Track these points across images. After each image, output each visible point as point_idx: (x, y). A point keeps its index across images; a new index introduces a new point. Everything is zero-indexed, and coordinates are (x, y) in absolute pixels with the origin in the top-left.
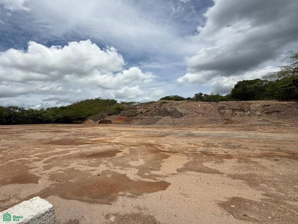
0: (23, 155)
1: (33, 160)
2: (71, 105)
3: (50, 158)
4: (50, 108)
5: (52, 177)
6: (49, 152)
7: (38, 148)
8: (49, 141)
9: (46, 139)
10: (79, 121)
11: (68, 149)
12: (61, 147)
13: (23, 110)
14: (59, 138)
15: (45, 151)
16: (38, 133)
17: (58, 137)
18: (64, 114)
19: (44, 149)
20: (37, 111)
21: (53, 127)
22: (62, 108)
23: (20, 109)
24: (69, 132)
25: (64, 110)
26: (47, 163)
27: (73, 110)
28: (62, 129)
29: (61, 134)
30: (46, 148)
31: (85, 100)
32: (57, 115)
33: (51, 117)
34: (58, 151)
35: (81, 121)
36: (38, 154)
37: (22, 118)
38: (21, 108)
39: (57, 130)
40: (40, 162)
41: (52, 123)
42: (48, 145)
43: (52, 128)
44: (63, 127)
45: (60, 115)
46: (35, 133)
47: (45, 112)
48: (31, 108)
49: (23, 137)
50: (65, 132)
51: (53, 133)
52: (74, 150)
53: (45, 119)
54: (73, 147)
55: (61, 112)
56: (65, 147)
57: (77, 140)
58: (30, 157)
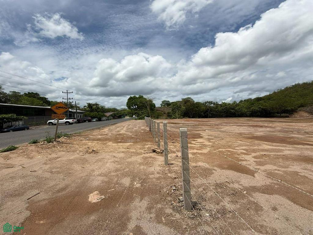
0: (229, 146)
1: (241, 152)
2: (270, 95)
3: (258, 154)
4: (243, 100)
5: (270, 175)
6: (255, 148)
7: (241, 142)
8: (251, 136)
9: (246, 133)
10: (283, 115)
11: (280, 148)
12: (268, 144)
13: (216, 104)
14: (262, 134)
15: (251, 146)
16: (235, 127)
17: (260, 132)
18: (261, 106)
19: (248, 144)
20: (229, 104)
21: (248, 120)
22: (258, 99)
23: (214, 104)
24: (272, 128)
25: (260, 102)
26: (258, 159)
27: (274, 100)
28: (261, 124)
29: (262, 130)
30: (250, 143)
31: (293, 85)
32: (252, 108)
33: (245, 110)
34: (265, 148)
35: (287, 115)
36: (244, 148)
37: (217, 112)
38: (215, 102)
39: (255, 124)
40: (249, 156)
41: (247, 116)
42: (251, 140)
43: (249, 122)
44: (261, 121)
45: (255, 108)
46: (232, 127)
47: (238, 105)
48: (223, 102)
49: (222, 129)
50: (266, 127)
51: (251, 127)
52: (289, 150)
53: (238, 113)
54: (285, 147)
55: (257, 104)
56: (274, 145)
57: (289, 138)
58: (236, 150)
